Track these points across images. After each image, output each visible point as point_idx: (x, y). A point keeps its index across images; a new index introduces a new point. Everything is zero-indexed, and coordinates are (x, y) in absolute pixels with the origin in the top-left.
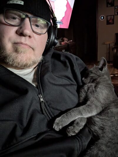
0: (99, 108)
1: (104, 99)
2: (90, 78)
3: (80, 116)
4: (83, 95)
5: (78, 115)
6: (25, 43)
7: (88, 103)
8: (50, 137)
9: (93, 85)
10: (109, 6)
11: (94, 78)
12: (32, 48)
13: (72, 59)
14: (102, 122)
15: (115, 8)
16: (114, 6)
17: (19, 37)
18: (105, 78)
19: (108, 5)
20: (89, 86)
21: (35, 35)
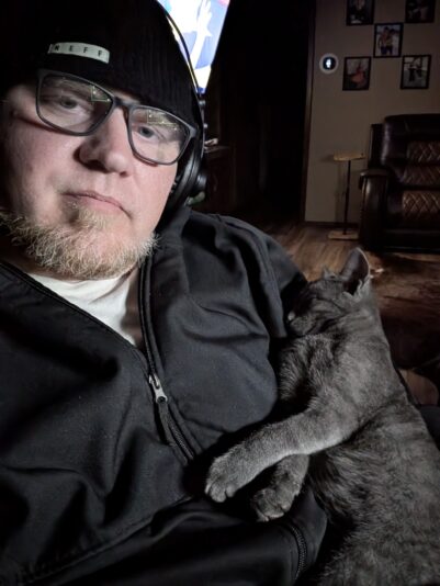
0: (347, 421)
1: (364, 392)
2: (315, 315)
3: (289, 452)
4: (292, 375)
5: (284, 446)
6: (106, 194)
7: (314, 404)
8: (200, 524)
9: (327, 340)
10: (354, 22)
11: (329, 316)
12: (126, 212)
13: (254, 246)
14: (362, 469)
15: (376, 33)
16: (371, 23)
17: (86, 173)
18: (364, 318)
19: (353, 17)
20: (311, 344)
21: (139, 165)
